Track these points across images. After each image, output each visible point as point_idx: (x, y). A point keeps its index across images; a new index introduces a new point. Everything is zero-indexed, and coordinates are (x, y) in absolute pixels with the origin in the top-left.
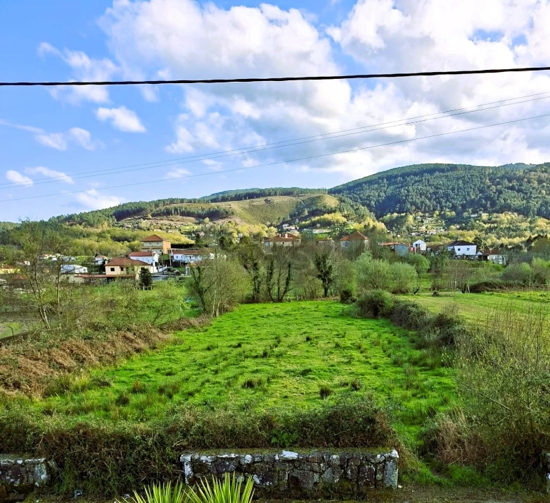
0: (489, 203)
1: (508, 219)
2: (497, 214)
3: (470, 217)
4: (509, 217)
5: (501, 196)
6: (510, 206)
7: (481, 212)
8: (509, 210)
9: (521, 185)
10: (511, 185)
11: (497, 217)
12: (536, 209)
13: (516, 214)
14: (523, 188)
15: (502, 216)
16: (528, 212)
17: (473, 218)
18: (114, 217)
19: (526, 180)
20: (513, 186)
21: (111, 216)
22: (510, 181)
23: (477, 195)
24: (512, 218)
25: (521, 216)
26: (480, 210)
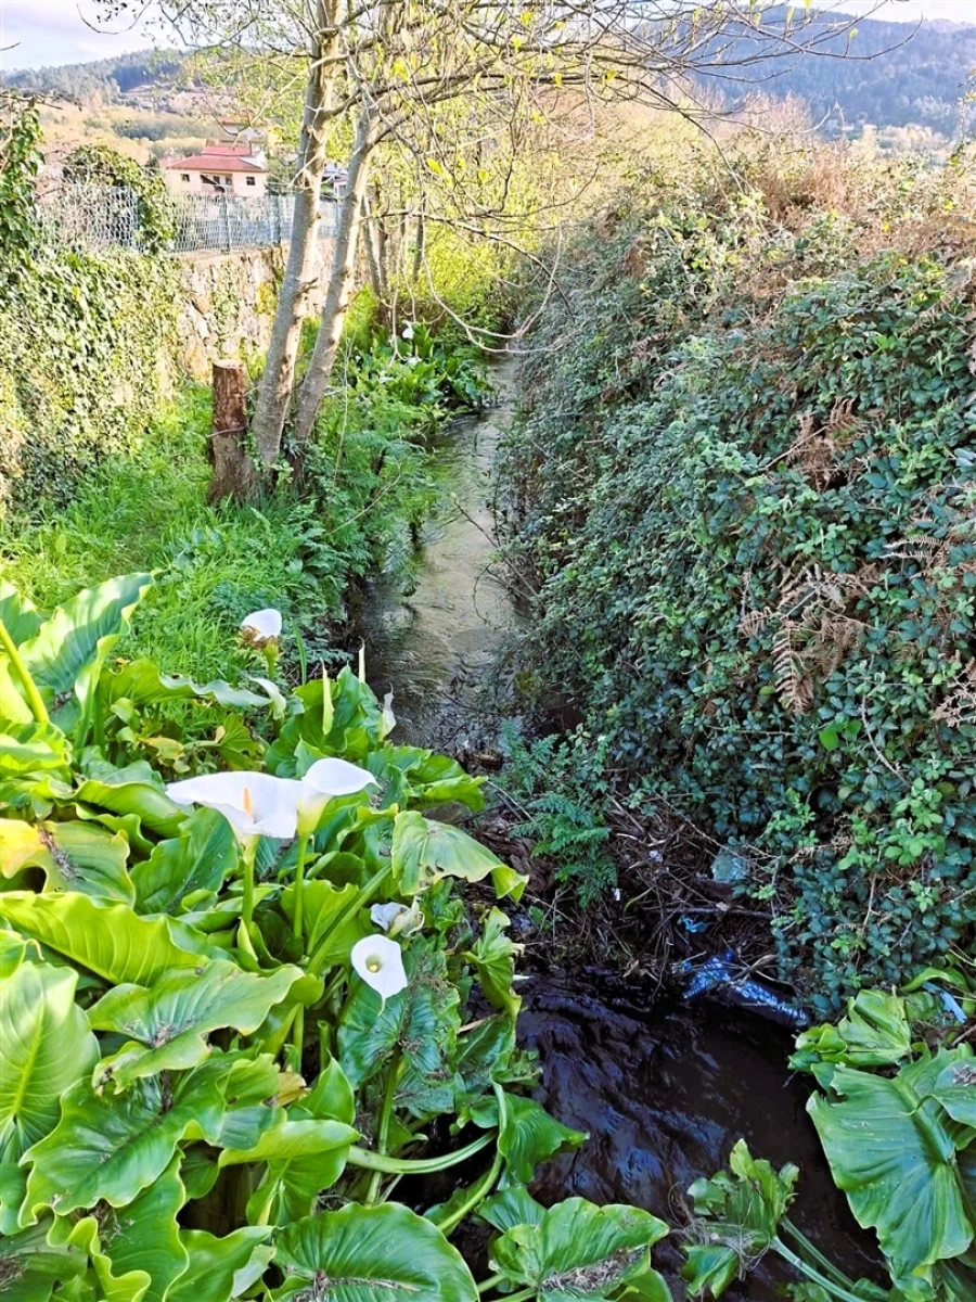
0: (880, 101)
1: (912, 140)
2: (894, 129)
3: (840, 132)
4: (916, 138)
5: (906, 88)
6: (920, 112)
7: (862, 122)
8: (917, 122)
9: (945, 68)
10: (925, 65)
11: (892, 135)
12: (968, 122)
13: (929, 130)
14: (948, 73)
15: (902, 132)
16: (953, 128)
17: (848, 133)
18: (114, 81)
19: (956, 56)
20: (930, 67)
21: (108, 78)
22: (924, 58)
23: (856, 84)
24: (921, 139)
25: (939, 135)
26: (862, 117)
